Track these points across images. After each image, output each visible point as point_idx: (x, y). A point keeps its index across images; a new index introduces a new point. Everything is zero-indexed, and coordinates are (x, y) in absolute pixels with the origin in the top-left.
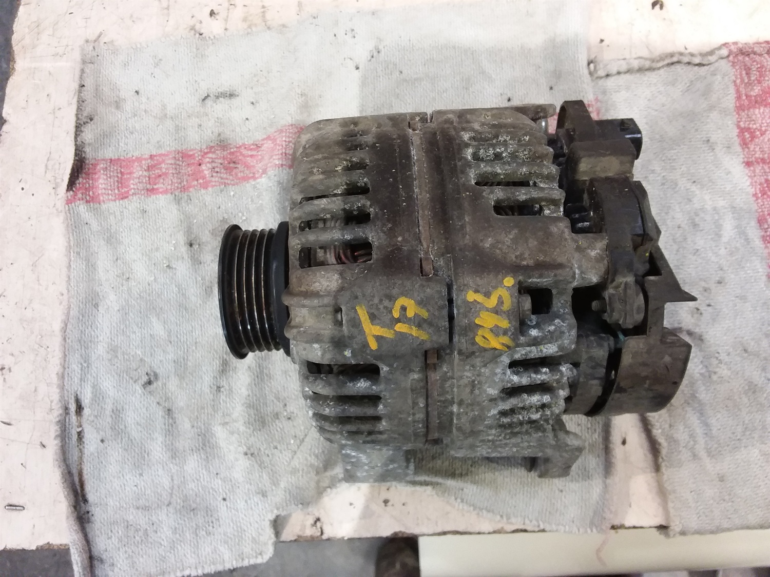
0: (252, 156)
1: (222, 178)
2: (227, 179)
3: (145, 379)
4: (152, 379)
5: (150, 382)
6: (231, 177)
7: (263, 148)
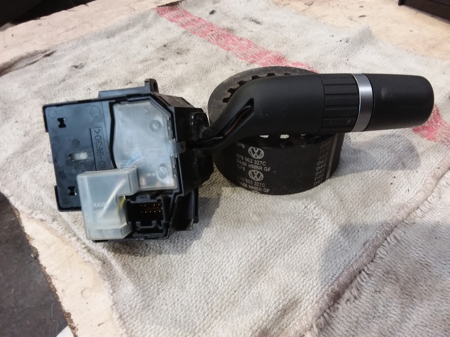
0: (233, 40)
1: (211, 38)
2: (213, 40)
3: (77, 65)
4: (79, 67)
5: (76, 67)
6: (215, 41)
7: (241, 41)
